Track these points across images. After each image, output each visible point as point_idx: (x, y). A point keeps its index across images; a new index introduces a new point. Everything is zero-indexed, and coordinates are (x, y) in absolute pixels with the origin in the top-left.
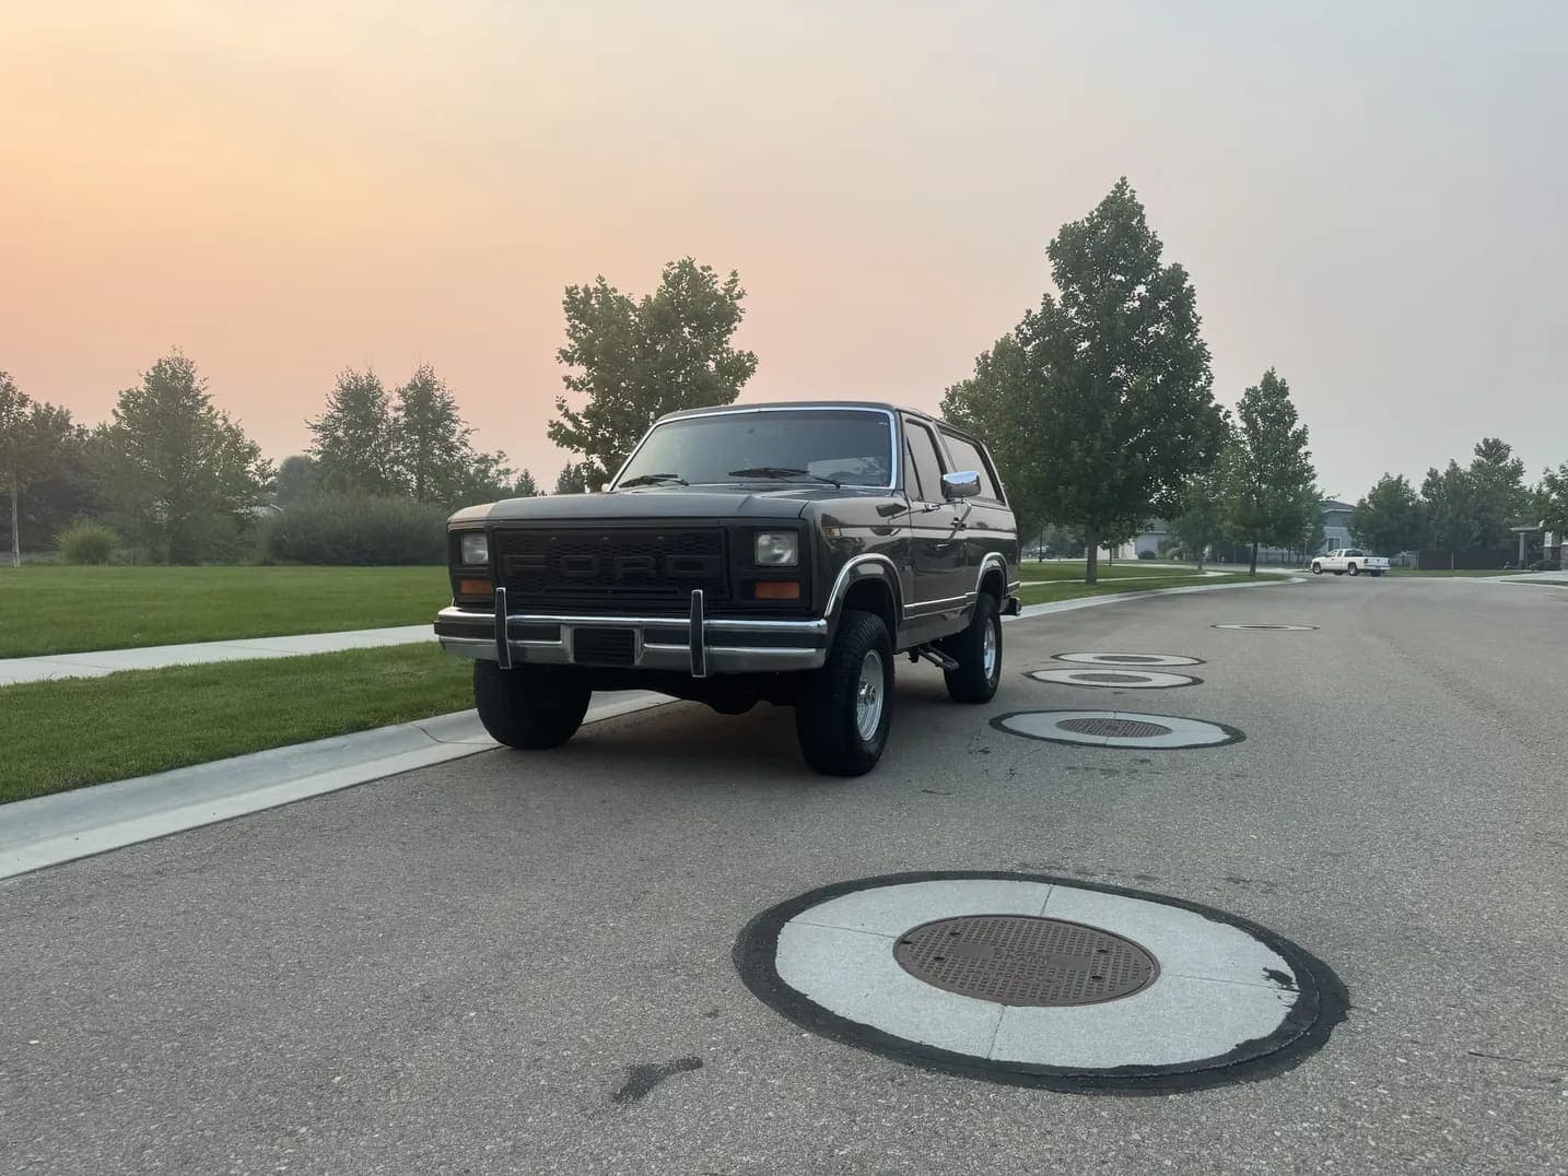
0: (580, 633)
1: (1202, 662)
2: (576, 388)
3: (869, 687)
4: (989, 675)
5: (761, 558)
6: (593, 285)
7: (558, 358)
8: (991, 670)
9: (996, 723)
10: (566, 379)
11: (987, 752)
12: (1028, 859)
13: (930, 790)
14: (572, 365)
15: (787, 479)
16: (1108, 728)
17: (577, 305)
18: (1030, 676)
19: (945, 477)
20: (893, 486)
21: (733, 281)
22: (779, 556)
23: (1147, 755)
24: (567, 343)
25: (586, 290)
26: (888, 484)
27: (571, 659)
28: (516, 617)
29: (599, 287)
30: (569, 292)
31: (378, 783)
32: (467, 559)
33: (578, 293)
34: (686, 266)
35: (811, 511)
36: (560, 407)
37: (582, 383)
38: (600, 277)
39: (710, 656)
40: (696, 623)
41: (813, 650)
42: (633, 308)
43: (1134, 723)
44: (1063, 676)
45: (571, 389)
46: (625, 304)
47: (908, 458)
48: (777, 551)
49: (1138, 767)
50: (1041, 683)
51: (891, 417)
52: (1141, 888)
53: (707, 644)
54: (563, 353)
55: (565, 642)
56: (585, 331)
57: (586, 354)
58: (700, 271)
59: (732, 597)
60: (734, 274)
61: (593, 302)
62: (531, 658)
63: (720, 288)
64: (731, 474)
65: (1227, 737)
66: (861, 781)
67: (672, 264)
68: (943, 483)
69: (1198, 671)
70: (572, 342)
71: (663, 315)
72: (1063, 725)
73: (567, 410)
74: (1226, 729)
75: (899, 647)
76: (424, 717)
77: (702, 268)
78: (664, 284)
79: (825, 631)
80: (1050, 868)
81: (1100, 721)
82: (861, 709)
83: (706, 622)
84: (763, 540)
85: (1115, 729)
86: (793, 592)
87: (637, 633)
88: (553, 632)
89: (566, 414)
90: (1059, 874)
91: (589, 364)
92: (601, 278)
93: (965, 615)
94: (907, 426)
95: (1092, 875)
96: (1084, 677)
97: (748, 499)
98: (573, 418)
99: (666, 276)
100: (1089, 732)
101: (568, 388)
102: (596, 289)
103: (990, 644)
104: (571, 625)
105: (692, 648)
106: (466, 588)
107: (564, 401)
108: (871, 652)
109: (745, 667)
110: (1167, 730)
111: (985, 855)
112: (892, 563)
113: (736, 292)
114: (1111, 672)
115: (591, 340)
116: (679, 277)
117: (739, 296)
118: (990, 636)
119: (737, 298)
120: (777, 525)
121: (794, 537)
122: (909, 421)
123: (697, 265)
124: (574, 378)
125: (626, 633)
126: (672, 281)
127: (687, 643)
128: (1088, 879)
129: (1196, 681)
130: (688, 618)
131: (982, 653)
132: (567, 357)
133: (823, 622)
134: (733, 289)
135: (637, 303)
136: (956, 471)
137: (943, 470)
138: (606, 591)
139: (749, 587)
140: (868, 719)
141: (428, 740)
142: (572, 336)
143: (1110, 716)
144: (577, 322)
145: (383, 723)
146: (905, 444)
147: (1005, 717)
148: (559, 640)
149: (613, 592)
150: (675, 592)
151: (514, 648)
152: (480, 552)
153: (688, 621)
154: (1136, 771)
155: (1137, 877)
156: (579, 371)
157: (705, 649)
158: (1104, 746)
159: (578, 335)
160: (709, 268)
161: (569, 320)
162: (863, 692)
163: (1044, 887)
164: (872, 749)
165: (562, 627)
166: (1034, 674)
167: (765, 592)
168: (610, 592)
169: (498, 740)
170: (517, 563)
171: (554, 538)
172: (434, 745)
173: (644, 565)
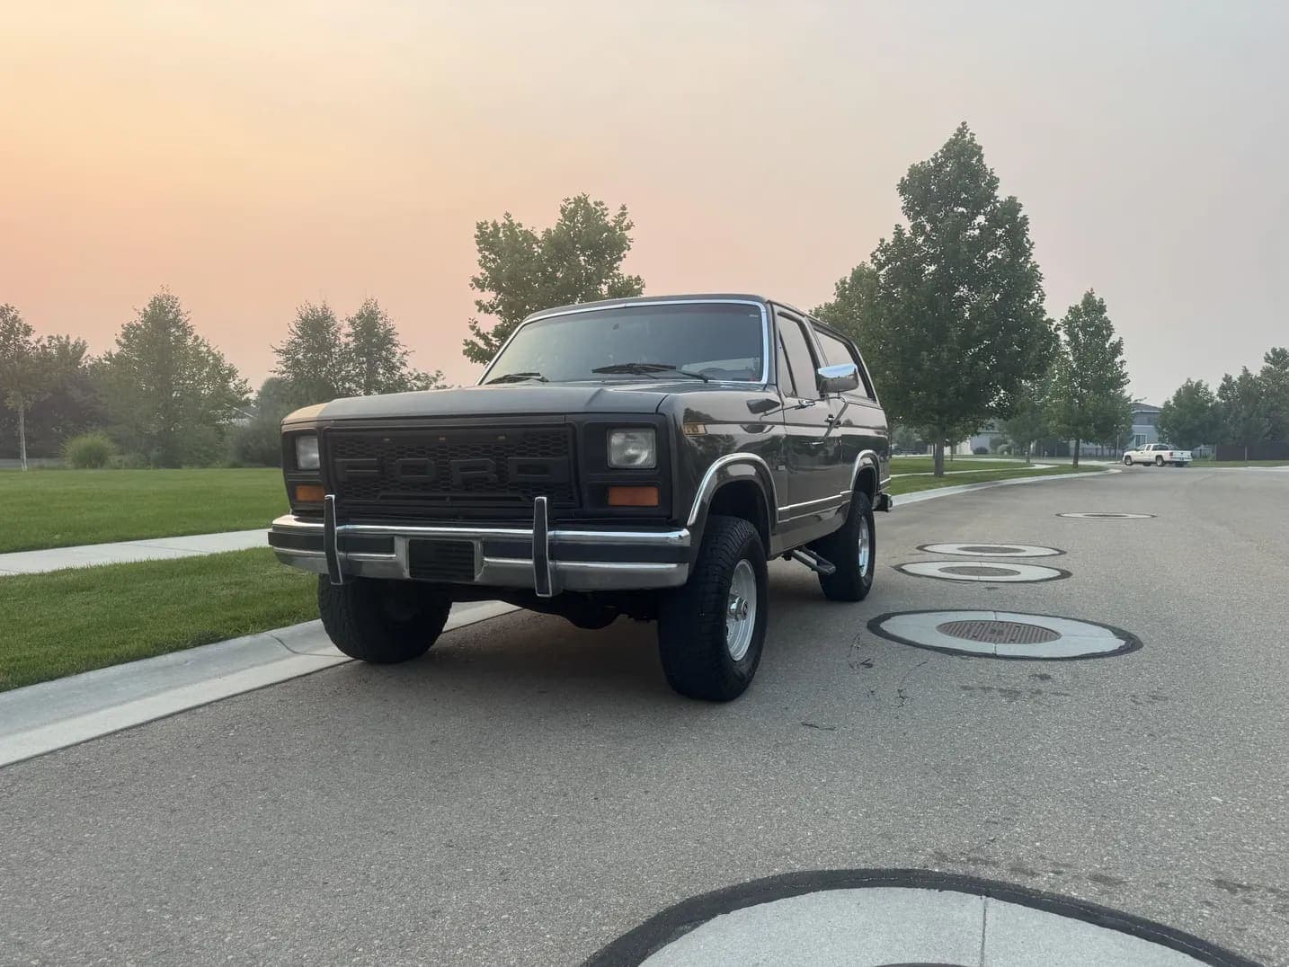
0: (418, 547)
1: (1062, 553)
2: (486, 311)
3: (741, 601)
4: (863, 573)
5: (615, 459)
6: (501, 221)
7: (471, 285)
8: (865, 568)
9: (874, 626)
10: (478, 303)
11: (870, 666)
12: (945, 845)
13: (810, 722)
14: (483, 291)
15: (652, 374)
16: (993, 631)
17: (487, 239)
18: (899, 569)
19: (820, 371)
20: (764, 380)
21: (623, 214)
22: (635, 457)
23: (1044, 668)
24: (479, 272)
25: (495, 225)
26: (760, 379)
27: (407, 575)
28: (348, 527)
29: (507, 222)
30: (480, 227)
31: (201, 710)
32: (302, 464)
33: (487, 228)
34: (581, 202)
35: (671, 404)
36: (473, 328)
37: (491, 306)
38: (507, 214)
39: (559, 574)
40: (540, 534)
41: (673, 566)
42: (535, 240)
43: (1019, 626)
44: (932, 569)
45: (482, 311)
46: (529, 237)
47: (781, 351)
48: (631, 452)
49: (1041, 685)
50: (912, 577)
51: (763, 309)
52: (1104, 902)
53: (552, 558)
54: (476, 280)
55: (400, 555)
56: (494, 261)
57: (494, 281)
58: (593, 206)
59: (581, 506)
60: (624, 208)
61: (501, 235)
62: (367, 572)
63: (610, 219)
64: (594, 371)
65: (1123, 643)
66: (731, 709)
67: (568, 199)
68: (819, 378)
69: (1062, 562)
70: (484, 271)
71: (560, 246)
72: (947, 628)
73: (478, 331)
74: (1119, 633)
75: (772, 553)
76: (285, 625)
77: (596, 203)
78: (561, 218)
79: (687, 543)
80: (975, 861)
81: (983, 623)
82: (731, 624)
83: (551, 533)
84: (616, 439)
85: (1001, 633)
86: (651, 498)
87: (478, 546)
88: (386, 544)
89: (478, 334)
90: (988, 874)
91: (498, 288)
92: (508, 215)
93: (840, 515)
94: (780, 320)
95: (1033, 874)
96: (952, 570)
97: (599, 392)
98: (484, 337)
99: (563, 211)
100: (975, 637)
101: (479, 311)
102: (504, 225)
103: (864, 541)
104: (405, 536)
105: (535, 561)
106: (302, 494)
107: (476, 323)
108: (742, 562)
109: (595, 584)
110: (1049, 635)
111: (888, 836)
112: (764, 462)
113: (625, 223)
114: (978, 565)
115: (499, 269)
116: (574, 212)
117: (628, 227)
118: (864, 533)
119: (626, 230)
120: (631, 422)
121: (651, 434)
122: (781, 314)
123: (591, 201)
124: (485, 302)
125: (463, 548)
126: (569, 215)
127: (530, 558)
128: (1029, 884)
129: (1065, 574)
130: (530, 528)
131: (856, 552)
132: (479, 284)
133: (685, 532)
134: (623, 222)
135: (539, 236)
136: (829, 366)
137: (816, 365)
138: (444, 498)
139: (601, 493)
140: (739, 638)
141: (283, 650)
142: (483, 266)
143: (991, 616)
144: (487, 253)
145: (238, 633)
146: (777, 338)
147: (887, 617)
148: (392, 551)
149: (453, 499)
150: (517, 499)
151: (348, 563)
152: (310, 455)
153: (531, 532)
154: (1039, 692)
155: (1096, 878)
156: (489, 296)
157: (550, 563)
158: (994, 656)
159: (488, 265)
160: (601, 203)
161: (480, 251)
162: (734, 606)
163: (975, 901)
164: (745, 669)
165: (396, 538)
166: (903, 567)
167: (618, 498)
168: (448, 499)
169: (348, 654)
170: (349, 467)
171: (388, 440)
172: (288, 657)
173: (483, 468)
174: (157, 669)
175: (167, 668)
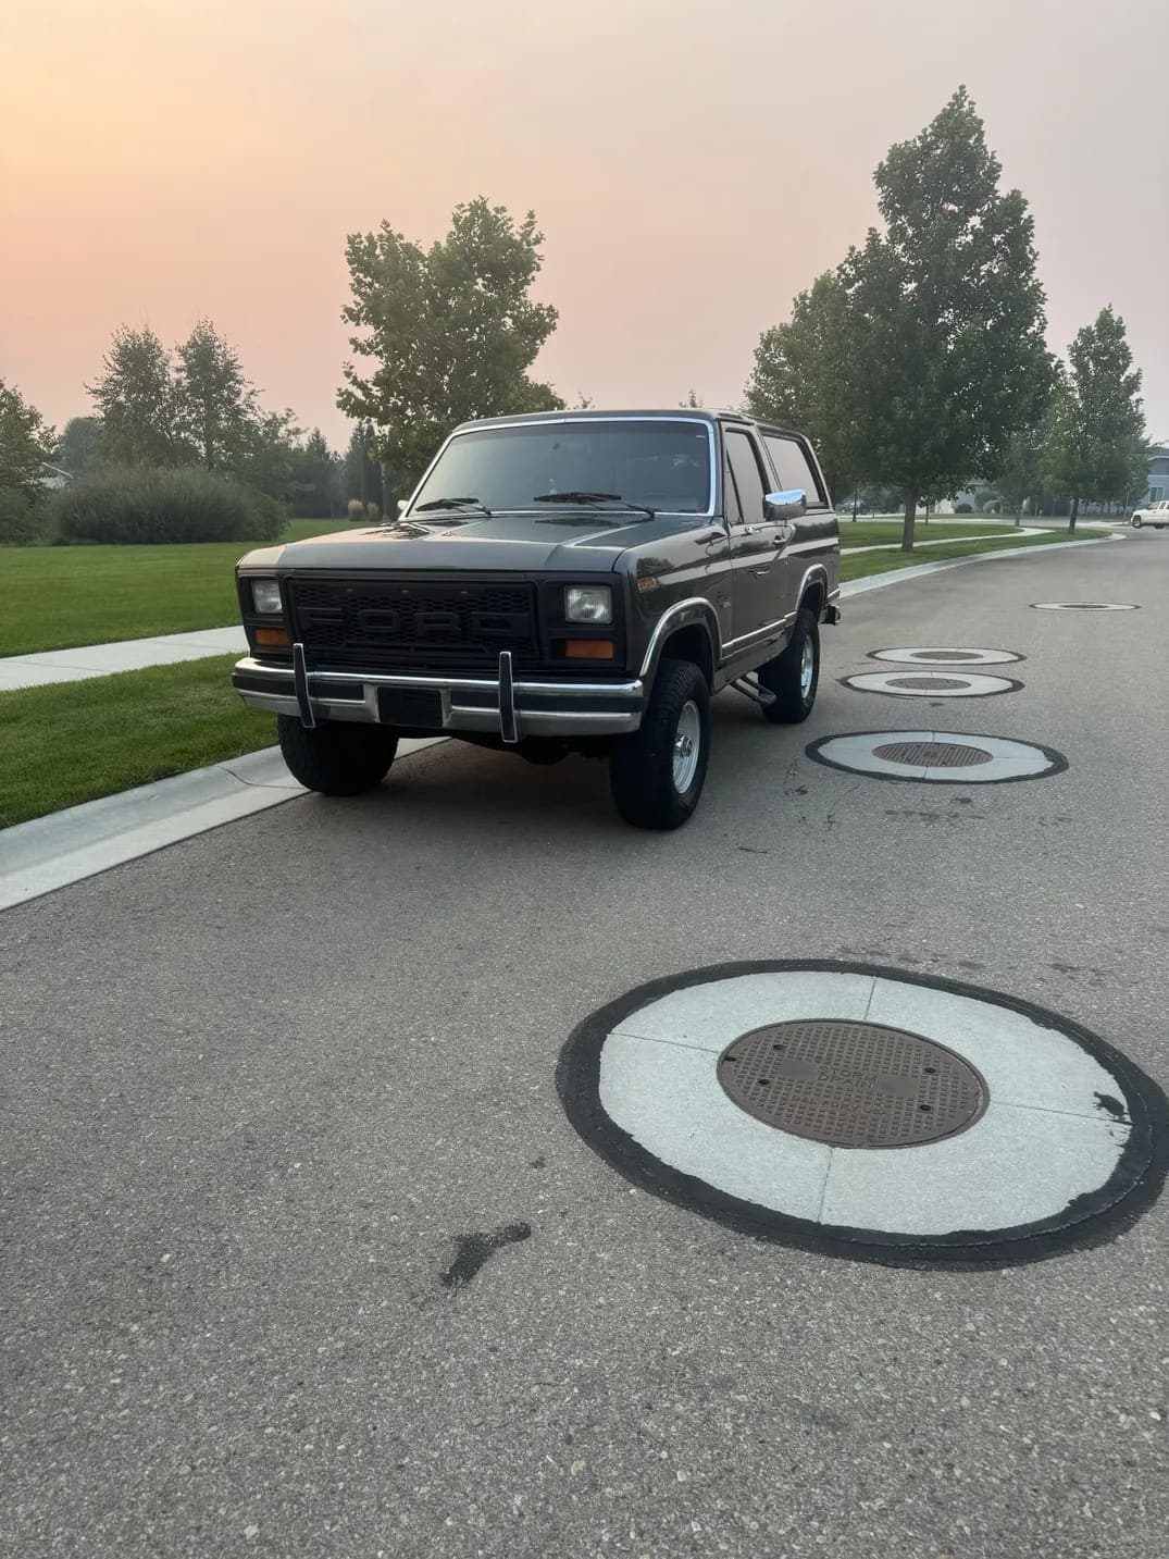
0: (384, 693)
1: (1022, 658)
2: (364, 352)
3: (686, 740)
4: (805, 693)
5: (572, 614)
6: (377, 231)
7: (343, 317)
8: (807, 689)
9: (812, 752)
10: (353, 341)
11: (804, 792)
12: (851, 942)
13: (747, 846)
14: (358, 324)
16: (927, 754)
17: (361, 257)
18: (845, 682)
19: (768, 498)
20: (711, 512)
21: (530, 224)
22: (592, 612)
23: (967, 792)
24: (352, 300)
25: (370, 238)
26: (706, 511)
27: (377, 720)
28: (316, 673)
29: (384, 233)
30: (351, 241)
32: (260, 607)
33: (361, 242)
34: (478, 208)
35: (621, 560)
36: (348, 374)
37: (369, 345)
38: (385, 222)
39: (522, 721)
40: (505, 686)
41: (628, 715)
42: (420, 256)
43: (953, 747)
44: (878, 683)
45: (359, 352)
46: (412, 253)
47: (728, 476)
48: (588, 606)
49: (959, 809)
50: (857, 693)
51: (710, 428)
52: (966, 980)
53: (517, 707)
54: (348, 311)
55: (370, 701)
56: (370, 285)
57: (372, 312)
58: (493, 213)
59: (541, 659)
60: (531, 215)
61: (378, 252)
62: (334, 715)
63: (516, 232)
64: (536, 499)
65: (1050, 764)
66: (676, 836)
67: (462, 206)
68: (766, 505)
69: (1017, 672)
70: (358, 299)
71: (455, 266)
72: (884, 752)
73: (355, 378)
74: (1050, 753)
75: (717, 689)
76: (231, 758)
77: (497, 210)
78: (454, 229)
79: (640, 694)
80: (872, 953)
81: (918, 745)
82: (676, 762)
83: (514, 684)
84: (574, 597)
85: (935, 755)
86: (606, 651)
87: (445, 697)
88: (356, 690)
89: (355, 382)
90: (881, 962)
91: (377, 323)
92: (386, 224)
93: (784, 636)
94: (728, 436)
95: (916, 962)
96: (900, 683)
97: (558, 546)
98: (362, 386)
99: (456, 220)
100: (908, 761)
101: (355, 351)
102: (381, 236)
103: (807, 661)
104: (373, 684)
105: (501, 710)
106: (261, 639)
107: (351, 367)
108: (688, 703)
109: (554, 731)
110: (982, 757)
111: (807, 937)
112: (712, 607)
113: (533, 236)
114: (928, 675)
115: (377, 296)
116: (470, 222)
117: (537, 242)
118: (808, 653)
119: (534, 244)
120: (588, 580)
121: (607, 592)
122: (728, 430)
123: (490, 207)
124: (361, 340)
125: (431, 696)
126: (463, 226)
127: (496, 707)
128: (911, 968)
129: (1017, 686)
130: (496, 679)
131: (799, 671)
132: (353, 316)
133: (638, 683)
134: (530, 233)
135: (426, 252)
136: (781, 490)
137: (767, 490)
138: (408, 648)
139: (559, 647)
140: (684, 773)
141: (237, 783)
142: (356, 291)
143: (928, 738)
144: (361, 275)
145: (191, 765)
146: (725, 459)
147: (825, 740)
148: (362, 698)
149: (417, 649)
150: (481, 651)
151: (317, 707)
152: (271, 600)
153: (497, 683)
154: (956, 816)
155: (963, 964)
156: (367, 332)
157: (515, 712)
158: (923, 780)
159: (363, 290)
160: (504, 209)
161: (353, 273)
162: (679, 744)
163: (866, 980)
164: (687, 801)
165: (365, 686)
166: (850, 681)
167: (576, 651)
168: (413, 650)
169: (308, 787)
170: (312, 616)
171: (350, 590)
172: (243, 789)
173: (447, 622)
174: (126, 804)
175: (136, 802)
